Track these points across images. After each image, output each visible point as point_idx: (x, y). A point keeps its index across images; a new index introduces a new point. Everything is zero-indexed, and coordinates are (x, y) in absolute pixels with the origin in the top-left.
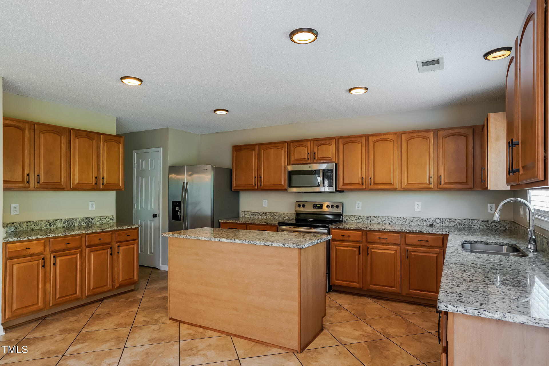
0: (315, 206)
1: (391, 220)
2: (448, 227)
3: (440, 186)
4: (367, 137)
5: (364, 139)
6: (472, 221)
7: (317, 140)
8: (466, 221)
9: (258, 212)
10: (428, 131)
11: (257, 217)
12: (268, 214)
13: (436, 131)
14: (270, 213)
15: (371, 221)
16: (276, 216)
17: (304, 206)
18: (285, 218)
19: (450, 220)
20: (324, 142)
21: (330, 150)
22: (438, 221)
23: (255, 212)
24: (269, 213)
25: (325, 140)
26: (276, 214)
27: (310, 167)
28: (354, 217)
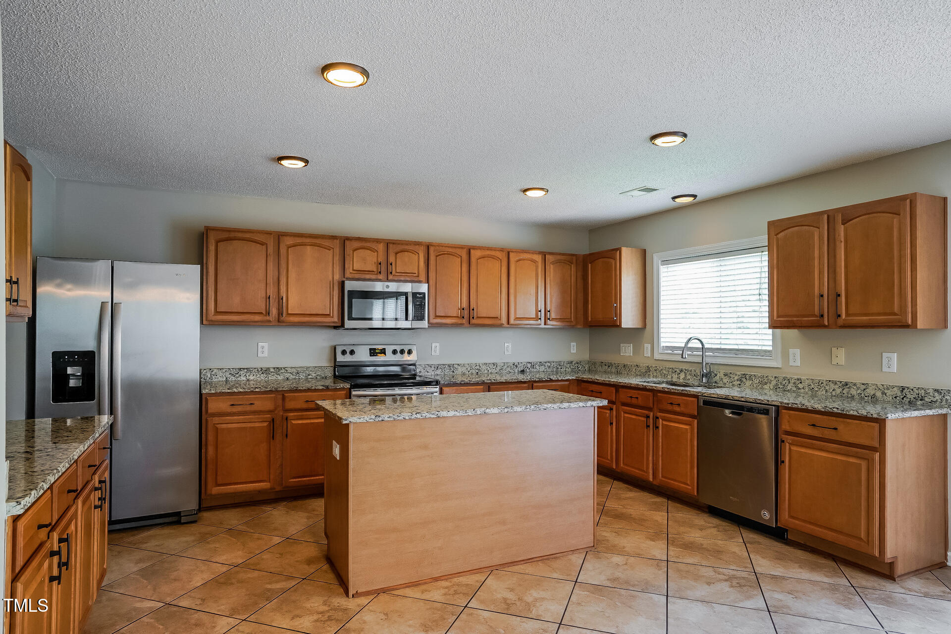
0: (373, 352)
1: (478, 367)
2: (539, 372)
5: (464, 252)
6: (559, 363)
7: (394, 242)
8: (555, 363)
9: (246, 369)
11: (244, 379)
12: (272, 370)
13: (544, 254)
14: (278, 368)
15: (453, 372)
16: (289, 374)
17: (351, 353)
18: (310, 377)
19: (541, 364)
20: (406, 247)
21: (417, 263)
22: (529, 366)
23: (240, 369)
24: (274, 368)
25: (407, 245)
26: (289, 370)
27: (388, 287)
28: (431, 367)
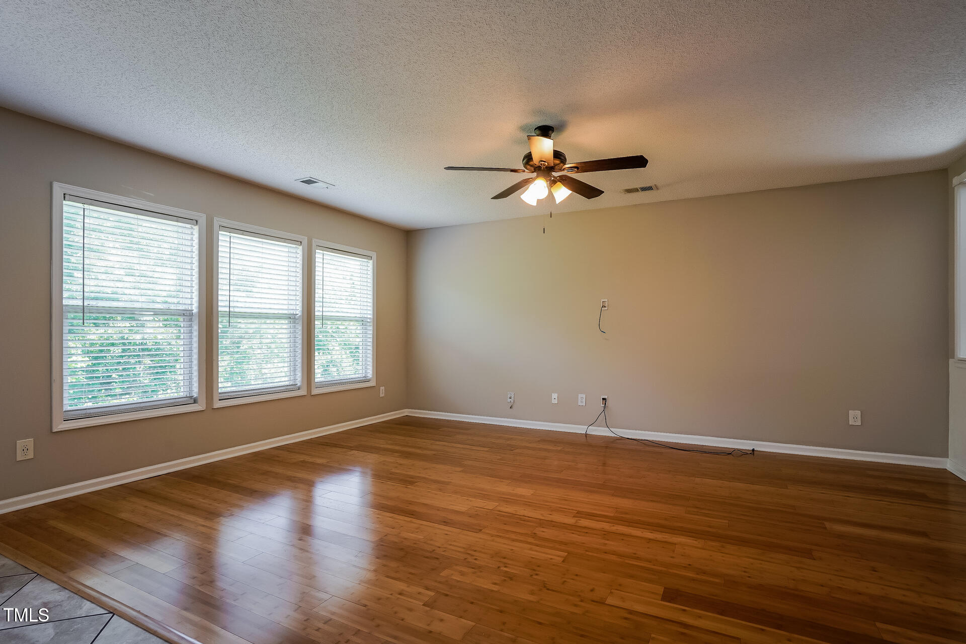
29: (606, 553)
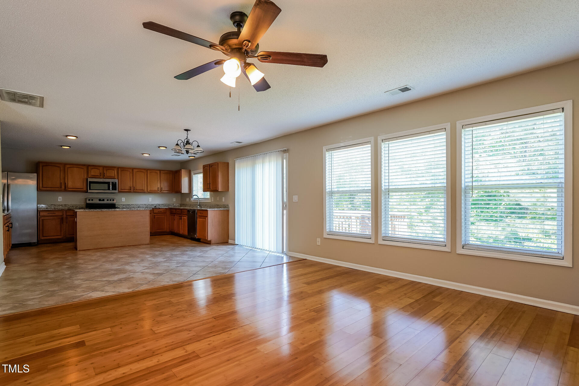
0: (100, 200)
1: (139, 205)
3: (162, 191)
4: (133, 169)
5: (131, 171)
6: (169, 204)
7: (106, 167)
8: (167, 204)
10: (157, 170)
12: (63, 205)
13: (160, 171)
14: (65, 205)
15: (130, 207)
16: (70, 207)
17: (92, 200)
18: (77, 207)
21: (114, 173)
22: (158, 205)
23: (52, 205)
25: (111, 167)
26: (70, 205)
27: (103, 180)
28: (121, 205)
29: (137, 343)
